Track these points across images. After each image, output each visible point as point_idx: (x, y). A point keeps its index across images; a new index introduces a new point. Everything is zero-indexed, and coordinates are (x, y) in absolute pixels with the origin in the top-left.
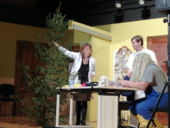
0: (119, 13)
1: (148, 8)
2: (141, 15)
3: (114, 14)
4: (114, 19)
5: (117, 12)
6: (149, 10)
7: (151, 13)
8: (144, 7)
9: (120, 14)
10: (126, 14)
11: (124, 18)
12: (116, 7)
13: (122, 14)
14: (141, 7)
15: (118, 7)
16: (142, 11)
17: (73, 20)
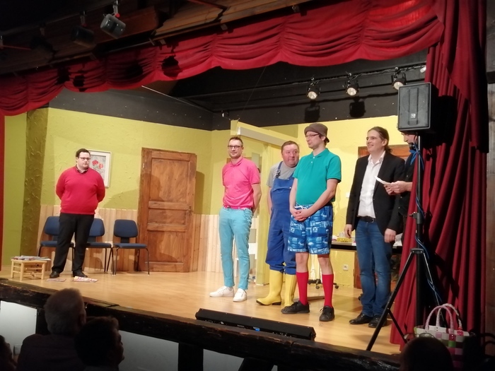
0: (312, 107)
1: (361, 100)
2: (348, 111)
3: (304, 107)
4: (304, 116)
5: (309, 105)
6: (363, 103)
7: (366, 108)
8: (355, 98)
9: (314, 109)
10: (323, 108)
11: (320, 114)
12: (308, 98)
13: (317, 108)
14: (350, 98)
15: (312, 98)
16: (351, 104)
17: (239, 121)
